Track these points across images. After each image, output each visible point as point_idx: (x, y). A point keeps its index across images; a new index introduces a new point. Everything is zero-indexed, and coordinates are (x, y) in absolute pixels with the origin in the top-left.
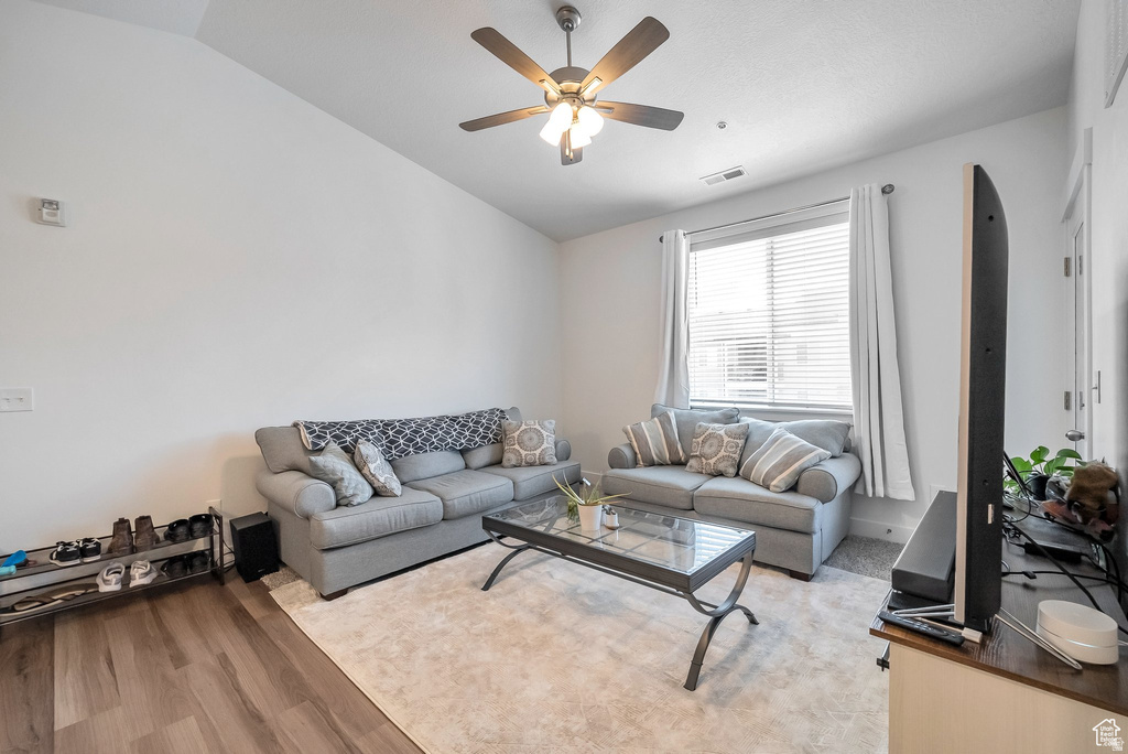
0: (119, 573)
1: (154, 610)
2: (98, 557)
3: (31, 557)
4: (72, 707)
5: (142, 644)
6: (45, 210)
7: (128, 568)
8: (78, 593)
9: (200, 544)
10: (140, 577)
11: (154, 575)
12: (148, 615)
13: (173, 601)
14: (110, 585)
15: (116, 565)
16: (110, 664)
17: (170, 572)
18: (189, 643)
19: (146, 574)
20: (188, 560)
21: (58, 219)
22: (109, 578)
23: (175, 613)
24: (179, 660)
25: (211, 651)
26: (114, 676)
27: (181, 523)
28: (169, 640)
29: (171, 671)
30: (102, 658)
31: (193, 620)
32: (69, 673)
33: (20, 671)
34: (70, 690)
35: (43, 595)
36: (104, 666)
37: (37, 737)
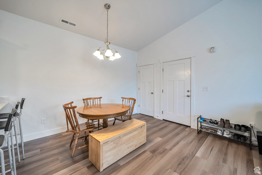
0: (222, 131)
1: (228, 145)
2: (217, 125)
3: (207, 120)
4: (200, 153)
5: (220, 151)
6: (211, 50)
7: (224, 131)
8: (213, 131)
9: (247, 134)
10: (226, 134)
11: (230, 136)
12: (226, 145)
13: (234, 145)
14: (219, 133)
15: (221, 129)
16: (211, 150)
17: (234, 137)
18: (230, 158)
19: (228, 135)
20: (239, 136)
21: (214, 51)
22: (219, 131)
23: (232, 148)
24: (225, 161)
25: (234, 165)
26: (210, 153)
27: (238, 125)
28: (226, 154)
29: (221, 162)
30: (211, 148)
31: (235, 154)
32: (204, 146)
33: (199, 140)
34: (202, 150)
35: (207, 128)
36: (210, 150)
37: (192, 154)
